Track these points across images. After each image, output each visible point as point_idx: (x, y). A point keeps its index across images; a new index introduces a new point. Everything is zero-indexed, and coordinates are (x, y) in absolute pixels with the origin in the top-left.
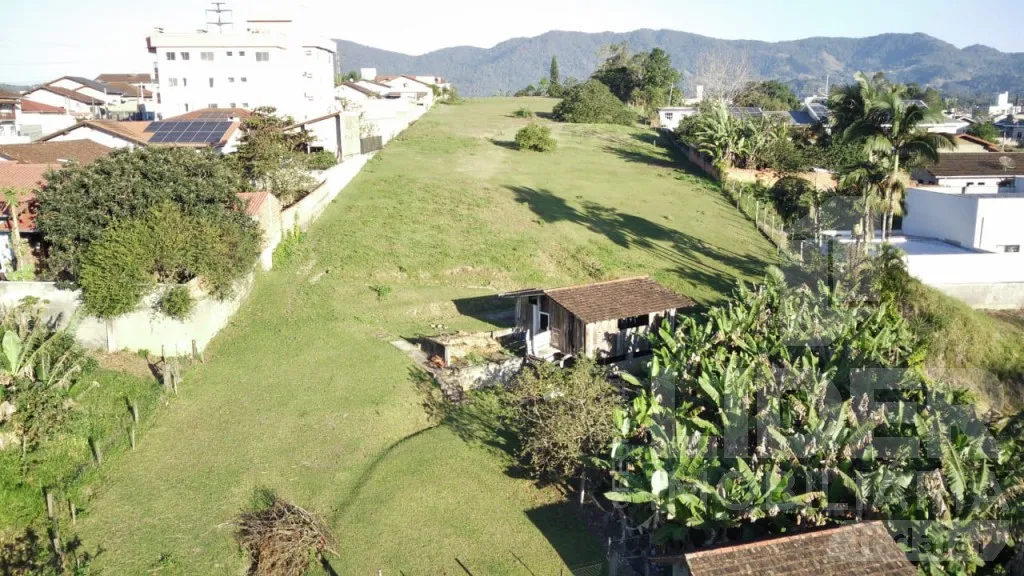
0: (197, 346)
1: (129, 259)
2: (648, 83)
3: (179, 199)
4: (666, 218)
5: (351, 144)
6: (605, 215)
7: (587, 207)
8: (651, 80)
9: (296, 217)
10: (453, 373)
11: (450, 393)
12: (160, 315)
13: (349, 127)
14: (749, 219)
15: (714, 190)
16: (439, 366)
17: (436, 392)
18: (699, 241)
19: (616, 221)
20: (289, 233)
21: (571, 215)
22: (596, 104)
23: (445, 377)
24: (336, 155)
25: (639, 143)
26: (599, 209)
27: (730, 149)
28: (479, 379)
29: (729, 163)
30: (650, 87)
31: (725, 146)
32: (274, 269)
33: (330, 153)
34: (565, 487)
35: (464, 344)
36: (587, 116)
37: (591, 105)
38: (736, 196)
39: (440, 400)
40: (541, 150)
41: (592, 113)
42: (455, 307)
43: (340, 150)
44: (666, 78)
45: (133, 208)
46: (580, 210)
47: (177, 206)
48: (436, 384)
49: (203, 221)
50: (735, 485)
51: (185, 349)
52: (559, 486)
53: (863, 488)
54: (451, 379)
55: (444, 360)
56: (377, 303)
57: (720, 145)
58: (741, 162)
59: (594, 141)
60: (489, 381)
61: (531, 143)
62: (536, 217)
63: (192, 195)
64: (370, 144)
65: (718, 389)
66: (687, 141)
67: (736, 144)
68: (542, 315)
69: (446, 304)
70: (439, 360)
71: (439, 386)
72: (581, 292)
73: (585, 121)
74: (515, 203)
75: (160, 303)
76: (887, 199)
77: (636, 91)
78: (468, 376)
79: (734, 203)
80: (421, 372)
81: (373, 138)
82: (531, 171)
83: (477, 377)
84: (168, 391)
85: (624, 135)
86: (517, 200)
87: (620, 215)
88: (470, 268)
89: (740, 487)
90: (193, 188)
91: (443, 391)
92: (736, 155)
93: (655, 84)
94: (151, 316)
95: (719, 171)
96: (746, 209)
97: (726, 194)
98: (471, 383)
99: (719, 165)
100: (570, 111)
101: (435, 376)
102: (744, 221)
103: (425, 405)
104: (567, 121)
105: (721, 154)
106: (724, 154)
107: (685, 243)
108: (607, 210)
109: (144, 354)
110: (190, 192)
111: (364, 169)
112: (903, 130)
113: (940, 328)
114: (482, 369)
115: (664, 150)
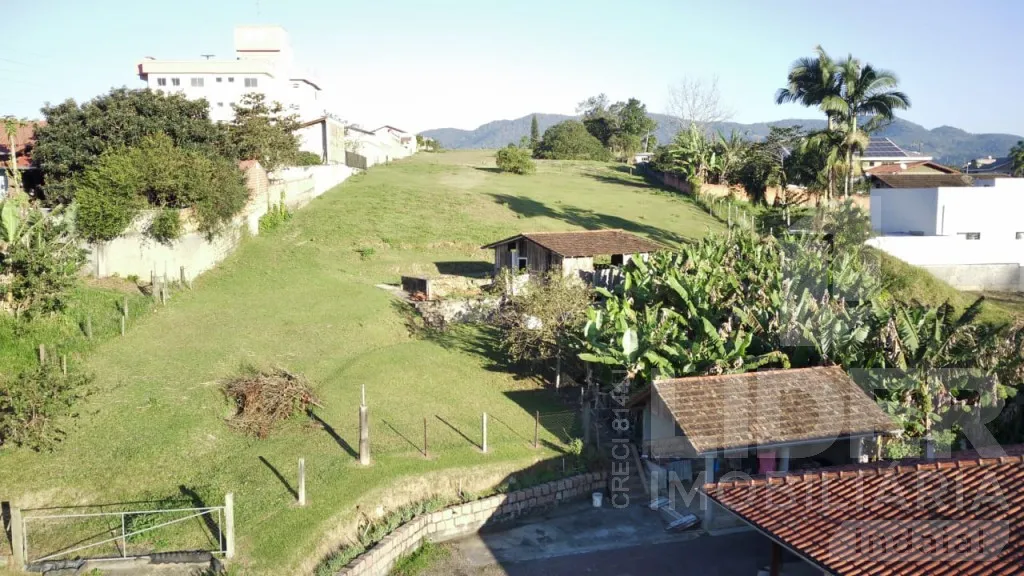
0: (186, 275)
1: (123, 176)
2: (625, 131)
3: (172, 133)
4: (642, 218)
5: (337, 153)
6: (582, 215)
7: (565, 209)
8: (628, 128)
9: (283, 195)
10: (434, 305)
11: (431, 320)
12: (152, 242)
13: (335, 134)
14: (722, 221)
15: (689, 201)
16: (420, 299)
17: (417, 320)
18: (673, 234)
19: (593, 218)
20: (275, 207)
21: (550, 213)
22: (575, 143)
23: (427, 308)
24: (322, 158)
25: (616, 172)
26: (577, 210)
27: (703, 167)
28: (460, 313)
29: (702, 179)
30: (627, 134)
31: (697, 164)
32: (261, 234)
33: (316, 156)
34: (542, 380)
35: (445, 284)
36: (566, 152)
37: (569, 142)
38: (708, 205)
39: (422, 326)
40: (520, 173)
41: (570, 151)
42: (436, 269)
43: (325, 154)
44: (642, 126)
45: (127, 136)
46: (558, 210)
47: (169, 140)
48: (418, 312)
49: (194, 154)
50: (702, 347)
51: (174, 275)
52: (536, 379)
53: (822, 342)
54: (433, 309)
55: (425, 294)
56: (360, 262)
57: (693, 162)
58: (713, 178)
59: (573, 169)
60: (469, 315)
61: (512, 165)
62: (515, 214)
63: (184, 130)
64: (353, 160)
65: (687, 290)
66: (663, 168)
67: (709, 161)
68: (521, 261)
69: (428, 265)
70: (420, 294)
71: (421, 314)
72: (558, 237)
73: (564, 158)
74: (495, 205)
75: (151, 229)
76: (848, 161)
77: (613, 138)
78: (448, 308)
79: (707, 211)
80: (403, 304)
81: (358, 156)
82: (511, 186)
83: (457, 310)
84: (157, 302)
85: (601, 167)
86: (497, 202)
87: (597, 215)
88: (452, 244)
89: (706, 349)
90: (185, 124)
91: (424, 319)
92: (709, 172)
93: (631, 131)
94: (141, 241)
95: (692, 186)
96: (719, 214)
97: (699, 204)
98: (452, 316)
99: (693, 180)
100: (549, 148)
101: (417, 306)
102: (717, 223)
103: (407, 325)
104: (547, 158)
105: (694, 171)
106: (697, 171)
107: (659, 235)
108: (584, 211)
109: (134, 279)
110: (183, 127)
111: (349, 180)
112: (858, 92)
113: (904, 287)
114: (462, 303)
115: (640, 178)
